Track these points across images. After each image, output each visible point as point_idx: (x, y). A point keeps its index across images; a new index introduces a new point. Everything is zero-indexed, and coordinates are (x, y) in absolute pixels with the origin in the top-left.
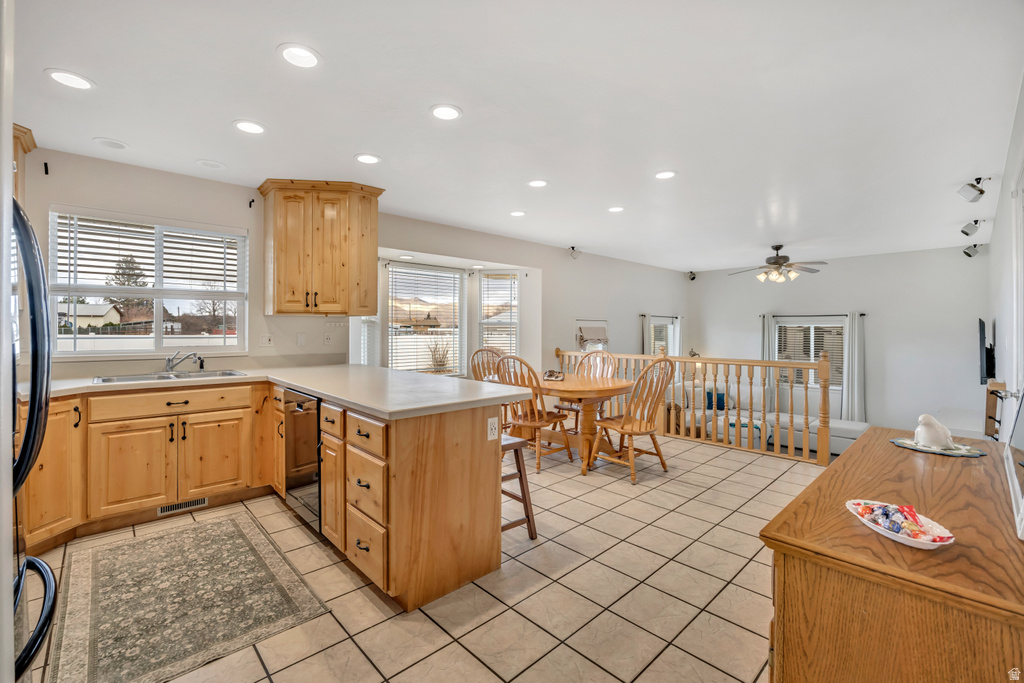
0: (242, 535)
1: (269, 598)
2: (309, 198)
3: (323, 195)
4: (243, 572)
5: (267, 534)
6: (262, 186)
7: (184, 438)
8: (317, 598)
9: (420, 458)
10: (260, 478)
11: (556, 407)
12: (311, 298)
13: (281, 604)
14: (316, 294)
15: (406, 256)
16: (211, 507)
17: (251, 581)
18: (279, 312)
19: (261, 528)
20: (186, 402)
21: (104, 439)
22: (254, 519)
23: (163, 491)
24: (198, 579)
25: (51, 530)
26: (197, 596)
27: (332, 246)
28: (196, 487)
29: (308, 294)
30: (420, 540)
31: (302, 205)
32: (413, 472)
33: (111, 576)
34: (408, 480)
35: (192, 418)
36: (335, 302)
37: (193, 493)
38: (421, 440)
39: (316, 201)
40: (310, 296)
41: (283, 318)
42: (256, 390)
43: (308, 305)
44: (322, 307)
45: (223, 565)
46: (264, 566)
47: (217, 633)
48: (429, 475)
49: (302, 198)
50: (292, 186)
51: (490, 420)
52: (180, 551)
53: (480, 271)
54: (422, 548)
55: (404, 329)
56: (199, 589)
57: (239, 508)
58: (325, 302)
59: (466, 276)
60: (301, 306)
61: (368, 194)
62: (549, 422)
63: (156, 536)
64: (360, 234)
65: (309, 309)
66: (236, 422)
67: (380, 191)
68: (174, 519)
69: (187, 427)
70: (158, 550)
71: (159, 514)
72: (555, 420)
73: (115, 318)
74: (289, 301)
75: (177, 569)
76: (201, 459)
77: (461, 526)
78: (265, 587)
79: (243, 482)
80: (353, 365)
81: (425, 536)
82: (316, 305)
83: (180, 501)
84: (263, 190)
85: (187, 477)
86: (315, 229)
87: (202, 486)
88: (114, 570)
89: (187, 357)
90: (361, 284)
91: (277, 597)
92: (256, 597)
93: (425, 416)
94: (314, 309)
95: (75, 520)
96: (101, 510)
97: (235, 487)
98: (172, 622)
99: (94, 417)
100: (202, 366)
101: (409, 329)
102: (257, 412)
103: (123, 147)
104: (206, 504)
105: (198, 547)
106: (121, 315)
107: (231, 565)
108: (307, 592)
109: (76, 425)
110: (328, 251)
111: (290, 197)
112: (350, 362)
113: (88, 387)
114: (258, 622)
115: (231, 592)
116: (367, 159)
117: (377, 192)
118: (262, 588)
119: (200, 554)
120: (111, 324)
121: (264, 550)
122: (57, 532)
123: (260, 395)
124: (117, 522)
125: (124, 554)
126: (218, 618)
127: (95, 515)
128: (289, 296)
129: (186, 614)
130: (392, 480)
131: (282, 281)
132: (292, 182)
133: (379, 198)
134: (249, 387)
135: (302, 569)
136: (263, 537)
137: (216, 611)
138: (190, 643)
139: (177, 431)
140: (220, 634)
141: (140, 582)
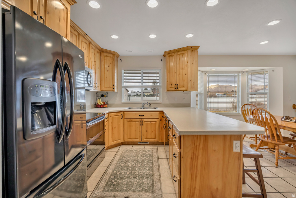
0: (152, 157)
1: (149, 182)
2: (176, 55)
3: (179, 53)
4: (147, 169)
5: (158, 158)
6: (164, 54)
7: (143, 125)
8: (161, 190)
9: (195, 152)
10: (161, 140)
11: (291, 135)
12: (176, 86)
13: (151, 186)
14: (178, 85)
15: (213, 69)
16: (149, 145)
17: (147, 173)
18: (168, 91)
19: (158, 155)
20: (143, 116)
21: (127, 122)
22: (157, 152)
23: (138, 138)
24: (137, 167)
25: (117, 142)
26: (134, 172)
27: (182, 69)
28: (146, 139)
29: (175, 85)
30: (195, 188)
31: (173, 57)
32: (191, 158)
33: (123, 158)
34: (189, 160)
35: (145, 120)
36: (183, 87)
37: (145, 140)
38: (195, 145)
39: (177, 55)
40: (176, 85)
41: (169, 93)
42: (160, 114)
43: (175, 88)
44: (180, 89)
45: (144, 164)
46: (153, 169)
47: (132, 188)
48: (200, 161)
49: (174, 55)
50: (171, 52)
51: (235, 142)
52: (137, 156)
53: (247, 71)
54: (196, 192)
55: (223, 95)
56: (136, 170)
57: (155, 147)
58: (180, 87)
59: (240, 74)
60: (173, 89)
61: (194, 49)
62: (285, 143)
63: (135, 149)
64: (191, 63)
65: (176, 89)
66: (155, 122)
67: (198, 47)
68: (141, 146)
69: (144, 122)
70: (134, 154)
71: (138, 143)
72: (290, 143)
73: (152, 93)
74: (170, 87)
75: (134, 161)
76: (147, 131)
77: (217, 189)
78: (150, 177)
79: (157, 140)
80: (192, 108)
81: (197, 187)
82: (178, 88)
83: (142, 141)
84: (164, 56)
85: (144, 135)
86: (177, 64)
87: (147, 139)
88: (124, 156)
89: (146, 103)
90: (192, 80)
91: (151, 183)
92: (146, 180)
93: (198, 135)
94: (177, 89)
95: (121, 141)
96: (127, 140)
97: (154, 141)
98: (126, 178)
99: (125, 117)
100: (150, 106)
101: (225, 95)
102: (160, 120)
103: (132, 51)
104: (148, 144)
105: (142, 156)
106: (153, 92)
107: (146, 165)
108: (159, 186)
109: (122, 119)
110: (181, 71)
111: (170, 56)
112: (191, 107)
113: (124, 110)
114: (143, 189)
115: (141, 175)
116: (190, 36)
117: (197, 48)
118: (148, 178)
119: (141, 159)
120: (151, 94)
121: (155, 163)
122: (118, 143)
123: (161, 115)
124: (130, 143)
125: (128, 152)
126: (135, 183)
127: (126, 140)
128: (170, 86)
129: (129, 177)
130: (182, 159)
131: (168, 81)
132: (171, 51)
133: (198, 50)
134: (158, 113)
135: (162, 176)
136: (157, 159)
137: (136, 180)
138: (126, 187)
139: (141, 123)
140: (133, 189)
141: (126, 162)
